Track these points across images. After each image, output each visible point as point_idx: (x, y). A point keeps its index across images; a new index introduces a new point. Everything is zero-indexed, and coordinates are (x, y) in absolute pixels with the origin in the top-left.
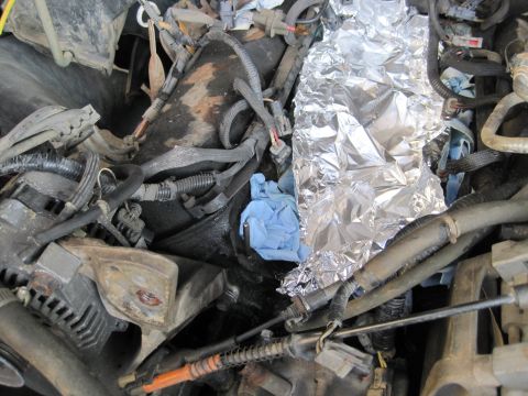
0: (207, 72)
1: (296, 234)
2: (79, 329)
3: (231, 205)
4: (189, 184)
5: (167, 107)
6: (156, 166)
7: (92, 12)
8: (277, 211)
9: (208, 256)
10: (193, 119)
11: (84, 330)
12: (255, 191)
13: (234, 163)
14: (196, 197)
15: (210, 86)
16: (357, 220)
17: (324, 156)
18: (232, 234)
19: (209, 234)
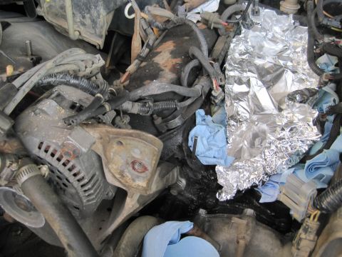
0: (170, 45)
1: (224, 148)
2: (86, 188)
4: (161, 105)
5: (144, 64)
6: (140, 92)
7: (96, 7)
8: (213, 134)
9: (166, 158)
10: (162, 70)
11: (89, 189)
12: (198, 119)
13: (189, 98)
15: (172, 53)
17: (241, 103)
18: (184, 145)
19: (169, 144)
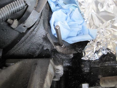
8: (68, 14)
9: (38, 52)
12: (52, 6)
14: (18, 20)
16: (103, 10)
18: (48, 35)
19: (34, 40)
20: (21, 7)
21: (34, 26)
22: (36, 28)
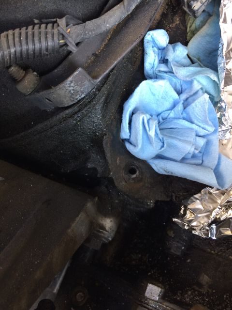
3: (104, 90)
8: (184, 96)
12: (151, 60)
20: (47, 49)
21: (76, 108)
22: (79, 111)
